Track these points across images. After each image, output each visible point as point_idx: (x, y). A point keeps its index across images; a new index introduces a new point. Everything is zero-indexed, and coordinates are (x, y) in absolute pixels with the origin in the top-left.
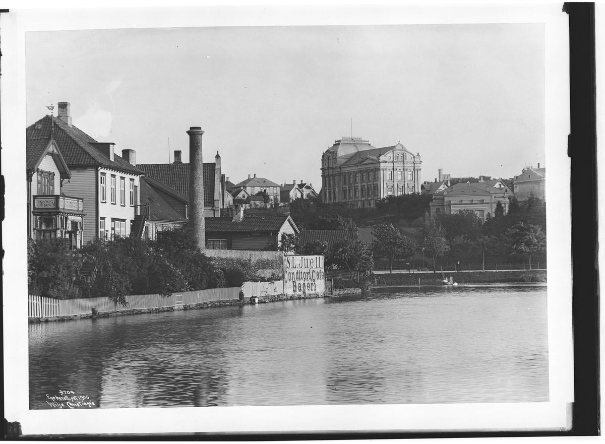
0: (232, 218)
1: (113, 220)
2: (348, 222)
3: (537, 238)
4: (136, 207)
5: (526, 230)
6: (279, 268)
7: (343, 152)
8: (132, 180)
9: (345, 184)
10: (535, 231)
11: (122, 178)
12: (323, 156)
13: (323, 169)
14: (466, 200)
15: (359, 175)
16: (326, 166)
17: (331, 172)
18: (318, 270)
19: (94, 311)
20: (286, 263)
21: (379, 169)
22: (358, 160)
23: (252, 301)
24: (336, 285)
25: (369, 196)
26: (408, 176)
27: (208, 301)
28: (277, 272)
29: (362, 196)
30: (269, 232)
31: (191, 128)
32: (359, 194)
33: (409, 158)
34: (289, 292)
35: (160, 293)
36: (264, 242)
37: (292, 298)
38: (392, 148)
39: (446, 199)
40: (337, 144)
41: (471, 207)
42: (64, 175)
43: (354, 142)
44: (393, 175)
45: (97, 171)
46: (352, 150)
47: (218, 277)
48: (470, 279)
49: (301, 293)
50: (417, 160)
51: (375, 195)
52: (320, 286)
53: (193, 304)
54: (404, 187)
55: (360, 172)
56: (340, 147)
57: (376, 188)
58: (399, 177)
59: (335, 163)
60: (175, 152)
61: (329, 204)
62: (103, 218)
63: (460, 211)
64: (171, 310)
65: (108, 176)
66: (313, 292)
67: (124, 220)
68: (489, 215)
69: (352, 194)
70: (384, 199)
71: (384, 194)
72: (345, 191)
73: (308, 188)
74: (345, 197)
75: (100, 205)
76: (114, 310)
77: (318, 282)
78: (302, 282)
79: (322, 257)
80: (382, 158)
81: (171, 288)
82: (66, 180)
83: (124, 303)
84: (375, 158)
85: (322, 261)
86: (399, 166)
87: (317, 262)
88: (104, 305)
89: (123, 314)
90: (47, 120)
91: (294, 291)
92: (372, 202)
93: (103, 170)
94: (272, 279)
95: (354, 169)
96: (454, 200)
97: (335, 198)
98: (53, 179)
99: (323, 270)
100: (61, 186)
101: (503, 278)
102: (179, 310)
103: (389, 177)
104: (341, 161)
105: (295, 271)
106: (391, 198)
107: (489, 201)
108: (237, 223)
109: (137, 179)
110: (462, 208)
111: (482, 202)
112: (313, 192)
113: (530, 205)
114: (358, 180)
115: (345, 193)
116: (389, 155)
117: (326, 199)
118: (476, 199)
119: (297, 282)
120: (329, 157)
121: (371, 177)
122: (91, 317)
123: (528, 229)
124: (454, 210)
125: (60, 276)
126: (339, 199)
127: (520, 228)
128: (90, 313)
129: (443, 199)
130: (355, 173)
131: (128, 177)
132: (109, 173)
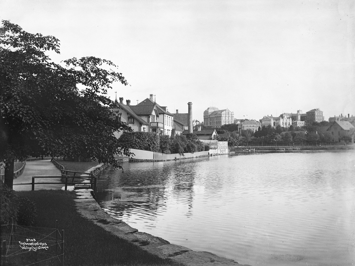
0: (197, 130)
1: (168, 130)
2: (227, 132)
3: (278, 137)
4: (172, 126)
5: (275, 134)
6: (216, 145)
7: (210, 111)
8: (172, 118)
9: (211, 120)
10: (278, 135)
11: (169, 117)
12: (204, 112)
13: (204, 116)
14: (249, 126)
15: (215, 118)
16: (205, 115)
17: (206, 117)
18: (226, 146)
19: (175, 158)
20: (218, 144)
21: (221, 116)
22: (215, 113)
23: (211, 155)
24: (231, 151)
25: (218, 124)
26: (230, 119)
27: (201, 155)
28: (216, 147)
29: (216, 124)
30: (210, 134)
31: (189, 103)
32: (215, 124)
33: (230, 113)
34: (219, 153)
35: (191, 152)
36: (208, 137)
37: (220, 155)
38: (225, 110)
39: (243, 125)
40: (208, 109)
41: (251, 128)
42: (157, 116)
43: (213, 108)
44: (225, 118)
45: (164, 115)
46: (213, 111)
47: (203, 148)
48: (259, 149)
49: (222, 153)
50: (232, 114)
51: (220, 124)
52: (227, 151)
53: (198, 156)
54: (229, 122)
55: (215, 117)
56: (209, 110)
57: (220, 122)
58: (227, 119)
59: (208, 114)
60: (176, 110)
61: (206, 127)
62: (165, 130)
63: (247, 129)
64: (193, 158)
65: (166, 116)
66: (225, 153)
67: (170, 130)
68: (256, 130)
69: (213, 124)
70: (223, 125)
71: (223, 124)
72: (211, 123)
73: (198, 122)
74: (211, 125)
75: (164, 125)
76: (180, 157)
77: (226, 149)
78: (222, 149)
79: (227, 142)
80: (222, 113)
81: (194, 151)
82: (158, 118)
83: (183, 155)
84: (220, 113)
85: (227, 143)
86: (227, 115)
87: (226, 143)
88: (177, 156)
89: (182, 159)
90: (147, 100)
91: (220, 152)
92: (219, 126)
93: (165, 115)
94: (215, 149)
95: (214, 116)
96: (245, 126)
97: (208, 125)
98: (155, 117)
99: (227, 146)
100: (156, 119)
101: (268, 149)
102: (195, 158)
103: (224, 119)
104: (209, 114)
105: (220, 146)
106: (225, 125)
107: (255, 126)
108: (199, 132)
109: (173, 117)
110: (248, 128)
111: (253, 126)
112: (200, 123)
113: (269, 127)
114: (215, 119)
115: (211, 124)
116: (224, 112)
117: (205, 125)
118: (252, 125)
119: (221, 149)
120: (206, 112)
121: (219, 119)
122: (174, 160)
123: (276, 134)
124: (245, 129)
125: (167, 147)
126: (209, 125)
127: (273, 134)
128: (174, 158)
129: (242, 125)
130: (214, 118)
131: (171, 117)
132: (166, 115)
